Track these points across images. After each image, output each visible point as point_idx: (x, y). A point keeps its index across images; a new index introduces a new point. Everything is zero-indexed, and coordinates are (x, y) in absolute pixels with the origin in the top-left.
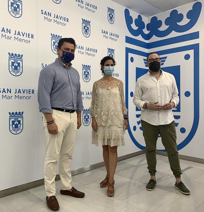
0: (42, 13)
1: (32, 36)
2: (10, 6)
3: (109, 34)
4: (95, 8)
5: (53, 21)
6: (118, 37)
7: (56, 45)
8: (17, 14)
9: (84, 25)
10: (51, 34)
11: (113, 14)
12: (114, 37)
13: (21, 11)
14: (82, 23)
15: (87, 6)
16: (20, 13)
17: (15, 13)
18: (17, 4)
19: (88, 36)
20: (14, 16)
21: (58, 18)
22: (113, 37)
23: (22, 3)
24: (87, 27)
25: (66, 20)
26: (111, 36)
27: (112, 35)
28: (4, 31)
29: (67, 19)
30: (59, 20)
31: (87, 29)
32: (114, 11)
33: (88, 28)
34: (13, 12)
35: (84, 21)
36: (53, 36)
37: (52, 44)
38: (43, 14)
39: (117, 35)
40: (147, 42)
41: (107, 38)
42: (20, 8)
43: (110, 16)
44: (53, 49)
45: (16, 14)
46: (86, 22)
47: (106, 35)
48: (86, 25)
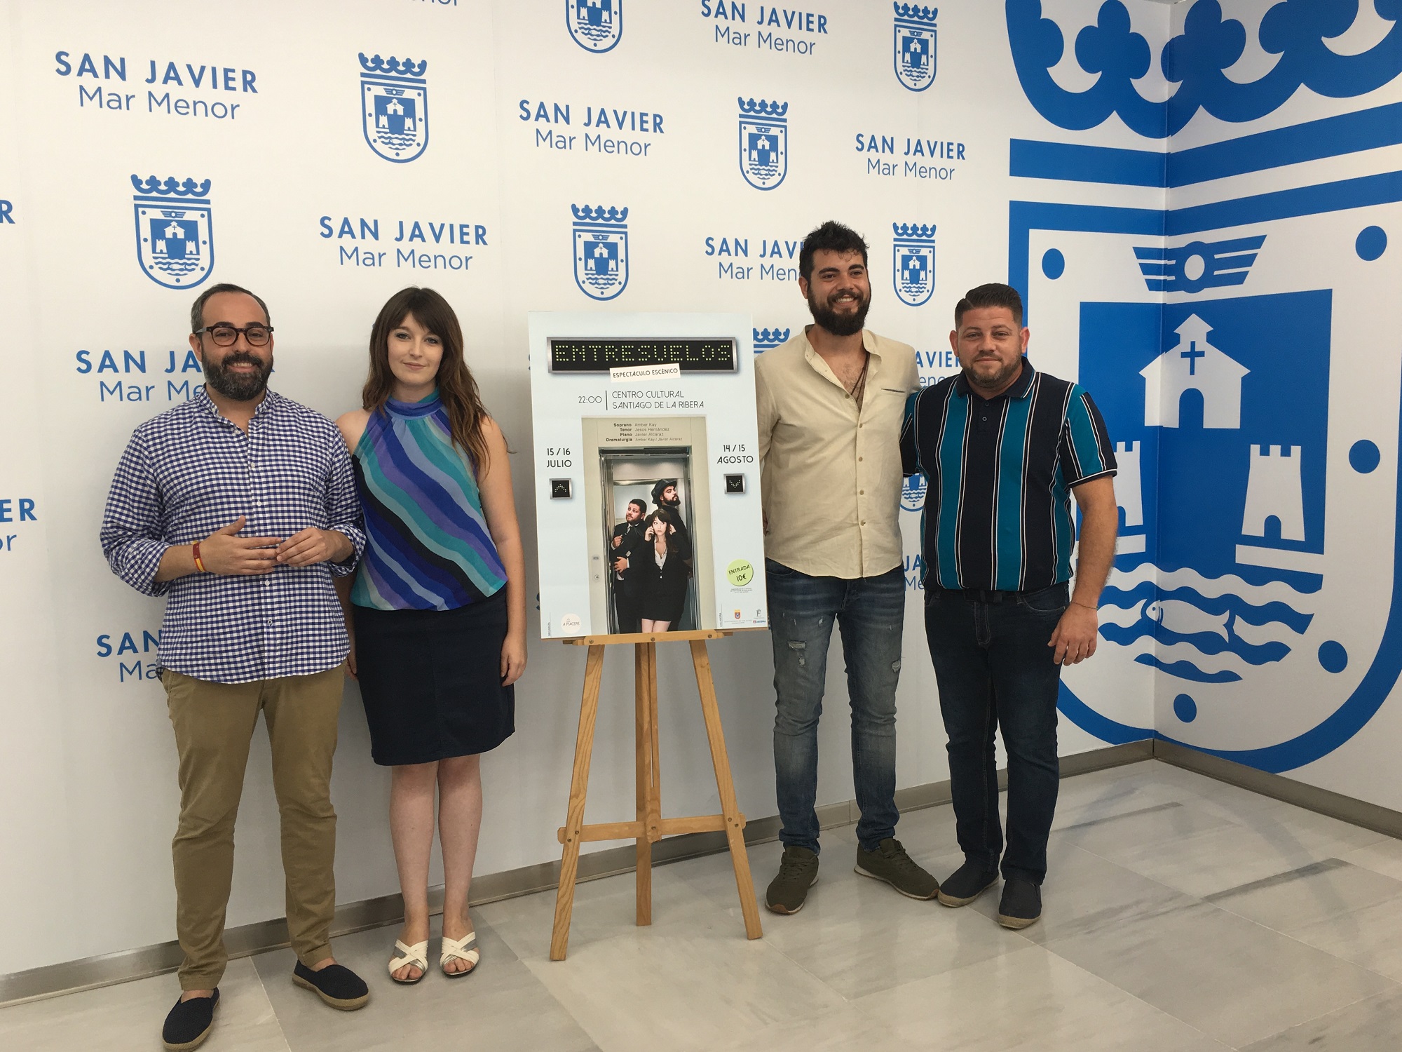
0: (525, 115)
1: (480, 231)
2: (370, 115)
3: (900, 147)
4: (816, 29)
5: (579, 143)
6: (960, 153)
7: (597, 255)
8: (405, 144)
9: (753, 129)
10: (574, 207)
11: (925, 35)
12: (938, 161)
13: (421, 126)
14: (741, 123)
15: (765, 29)
16: (420, 138)
17: (395, 141)
18: (401, 101)
19: (776, 179)
20: (392, 154)
21: (606, 122)
22: (925, 161)
23: (424, 89)
24: (769, 138)
25: (650, 126)
26: (911, 159)
27: (919, 150)
28: (351, 232)
29: (655, 116)
30: (611, 133)
31: (767, 147)
32: (933, 18)
33: (773, 140)
34: (387, 141)
35: (750, 108)
36: (581, 214)
37: (581, 253)
38: (527, 118)
39: (954, 147)
40: (1161, 146)
41: (889, 170)
42: (419, 112)
43: (906, 48)
44: (582, 276)
45: (400, 145)
46: (763, 114)
47: (886, 157)
48: (764, 129)
